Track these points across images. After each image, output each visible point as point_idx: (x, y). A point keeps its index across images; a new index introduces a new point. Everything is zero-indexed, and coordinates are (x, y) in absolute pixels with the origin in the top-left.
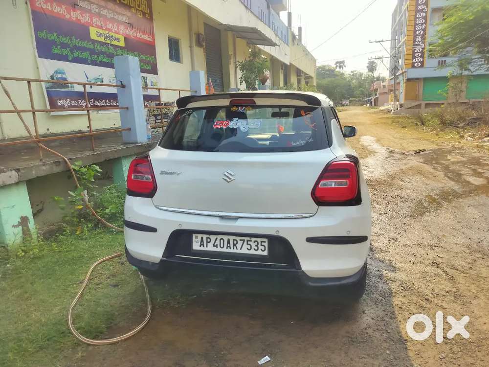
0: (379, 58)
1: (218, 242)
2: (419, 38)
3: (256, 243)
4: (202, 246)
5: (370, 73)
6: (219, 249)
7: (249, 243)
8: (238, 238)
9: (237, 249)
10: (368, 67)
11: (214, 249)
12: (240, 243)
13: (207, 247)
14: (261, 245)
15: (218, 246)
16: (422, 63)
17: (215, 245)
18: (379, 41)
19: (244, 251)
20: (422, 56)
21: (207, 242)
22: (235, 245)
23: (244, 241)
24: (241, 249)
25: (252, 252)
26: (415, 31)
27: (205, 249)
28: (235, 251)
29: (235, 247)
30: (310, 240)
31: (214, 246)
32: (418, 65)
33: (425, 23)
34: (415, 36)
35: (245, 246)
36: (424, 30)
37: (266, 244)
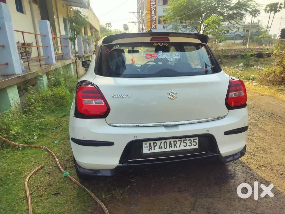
0: (134, 22)
1: (162, 145)
2: (153, 13)
3: (190, 141)
4: (150, 150)
5: (125, 31)
6: (164, 150)
7: (185, 141)
8: (177, 140)
9: (177, 147)
10: (123, 27)
11: (160, 150)
12: (179, 143)
13: (154, 149)
14: (194, 142)
15: (163, 148)
16: (156, 26)
17: (161, 147)
18: (133, 13)
19: (182, 148)
20: (155, 23)
21: (154, 146)
22: (175, 145)
23: (181, 141)
24: (179, 147)
25: (188, 147)
26: (151, 8)
27: (153, 151)
28: (175, 149)
29: (175, 146)
30: (226, 133)
31: (159, 148)
32: (153, 27)
33: (156, 4)
34: (151, 11)
35: (183, 144)
36: (155, 8)
37: (197, 141)
